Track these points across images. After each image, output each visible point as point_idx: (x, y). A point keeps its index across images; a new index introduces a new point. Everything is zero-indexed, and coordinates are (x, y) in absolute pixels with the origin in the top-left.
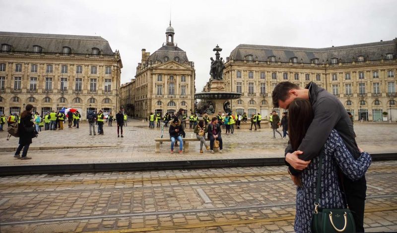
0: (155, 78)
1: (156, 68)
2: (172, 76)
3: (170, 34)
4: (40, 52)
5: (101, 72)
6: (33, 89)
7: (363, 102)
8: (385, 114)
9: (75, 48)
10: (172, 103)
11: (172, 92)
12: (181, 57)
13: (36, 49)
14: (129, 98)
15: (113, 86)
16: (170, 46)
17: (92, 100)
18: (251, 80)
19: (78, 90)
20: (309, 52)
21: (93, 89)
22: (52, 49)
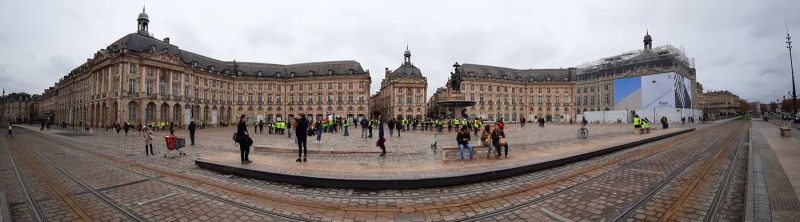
0: (396, 90)
1: (397, 83)
2: (410, 89)
3: (408, 55)
4: (314, 75)
5: (356, 87)
6: (310, 102)
7: (549, 109)
8: (562, 117)
9: (337, 71)
10: (410, 110)
11: (409, 101)
12: (417, 73)
13: (311, 74)
14: (375, 106)
15: (365, 97)
16: (407, 65)
17: (351, 108)
18: (473, 92)
19: (340, 101)
20: (515, 72)
21: (351, 100)
22: (321, 73)
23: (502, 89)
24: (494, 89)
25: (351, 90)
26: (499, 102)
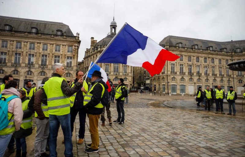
3: (114, 26)
4: (11, 31)
5: (64, 50)
6: (3, 62)
11: (116, 70)
13: (7, 28)
15: (74, 63)
22: (22, 29)
23: (209, 61)
24: (202, 59)
25: (57, 53)
26: (206, 74)
